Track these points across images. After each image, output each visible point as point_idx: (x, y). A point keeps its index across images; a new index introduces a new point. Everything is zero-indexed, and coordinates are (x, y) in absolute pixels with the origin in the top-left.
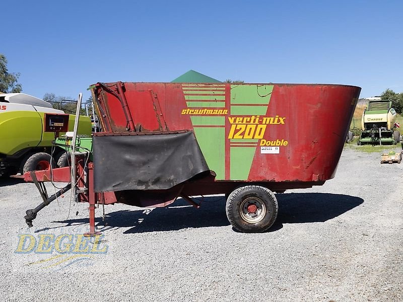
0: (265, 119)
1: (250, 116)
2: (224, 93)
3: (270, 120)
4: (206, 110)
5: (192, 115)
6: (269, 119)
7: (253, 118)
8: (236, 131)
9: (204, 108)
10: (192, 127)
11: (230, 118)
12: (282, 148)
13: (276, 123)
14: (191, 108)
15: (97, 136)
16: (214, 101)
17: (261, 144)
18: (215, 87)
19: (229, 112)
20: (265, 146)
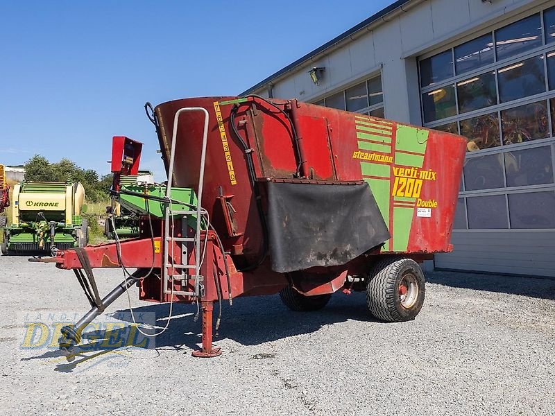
0: (421, 172)
1: (410, 168)
2: (391, 134)
3: (425, 175)
4: (374, 154)
5: (362, 160)
6: (424, 172)
7: (412, 170)
8: (399, 186)
9: (373, 152)
10: (361, 176)
11: (394, 168)
12: (433, 211)
13: (429, 178)
14: (362, 151)
15: (275, 182)
16: (382, 143)
17: (418, 205)
18: (384, 125)
19: (394, 160)
20: (421, 207)
